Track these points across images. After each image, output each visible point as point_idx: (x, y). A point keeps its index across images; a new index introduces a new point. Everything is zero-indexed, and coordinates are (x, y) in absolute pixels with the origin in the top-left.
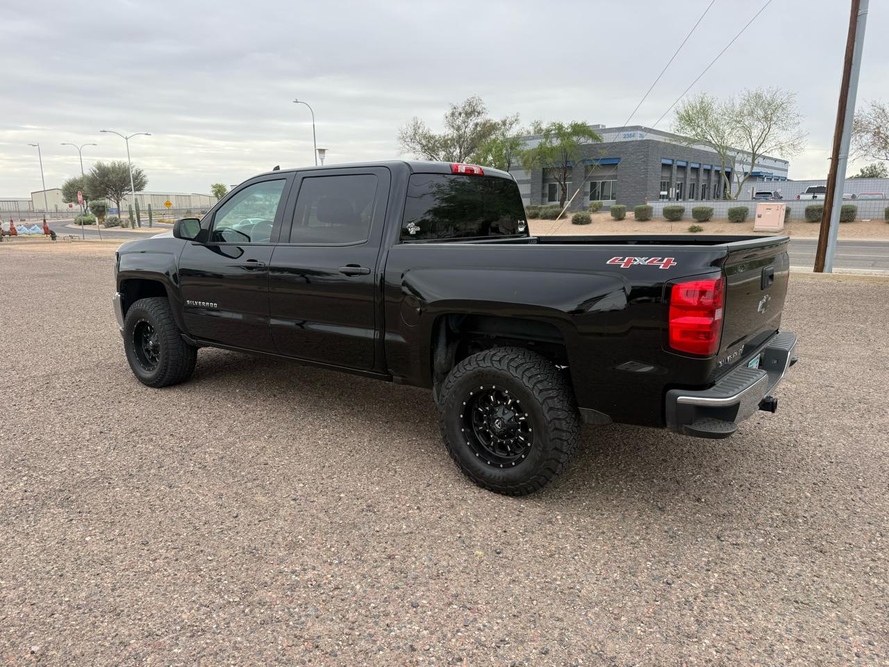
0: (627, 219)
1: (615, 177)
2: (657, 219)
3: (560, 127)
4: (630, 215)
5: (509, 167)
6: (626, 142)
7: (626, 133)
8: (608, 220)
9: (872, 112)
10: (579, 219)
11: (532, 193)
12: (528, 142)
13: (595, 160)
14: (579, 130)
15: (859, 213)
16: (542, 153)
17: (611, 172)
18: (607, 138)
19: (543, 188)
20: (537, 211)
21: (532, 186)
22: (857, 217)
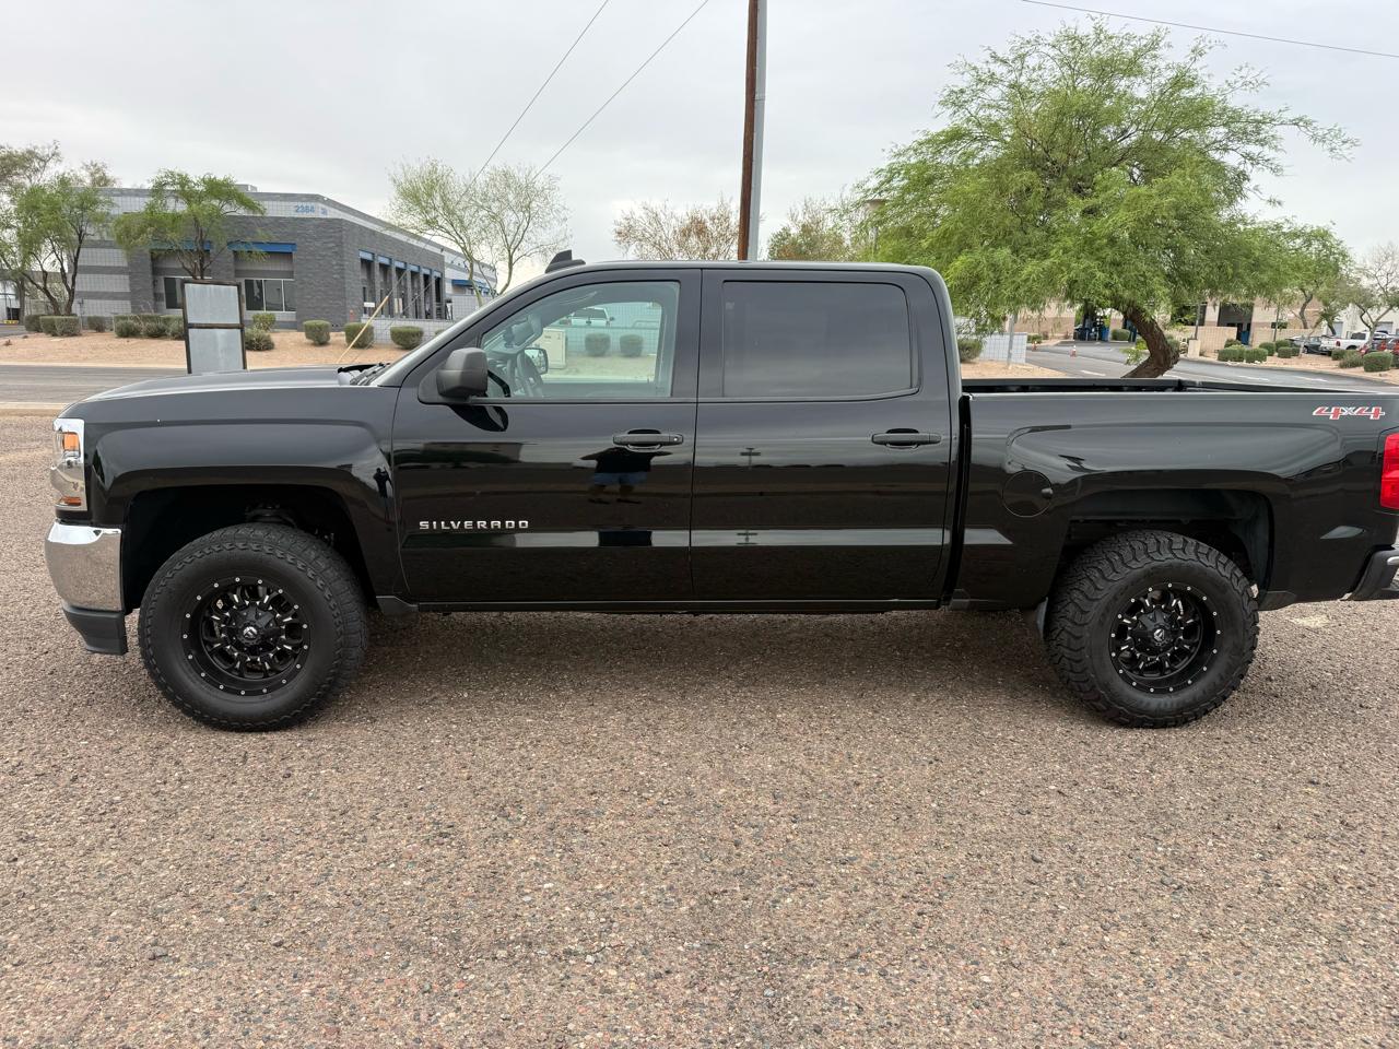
0: (334, 344)
1: (290, 274)
2: (382, 346)
3: (184, 181)
4: (338, 337)
5: (81, 241)
6: (303, 219)
7: (300, 204)
8: (301, 345)
9: (644, 216)
10: (252, 341)
11: (133, 291)
12: (115, 200)
13: (254, 243)
14: (219, 189)
15: (644, 346)
16: (154, 222)
17: (281, 266)
18: (274, 210)
19: (155, 283)
20: (161, 325)
21: (131, 279)
22: (643, 351)
